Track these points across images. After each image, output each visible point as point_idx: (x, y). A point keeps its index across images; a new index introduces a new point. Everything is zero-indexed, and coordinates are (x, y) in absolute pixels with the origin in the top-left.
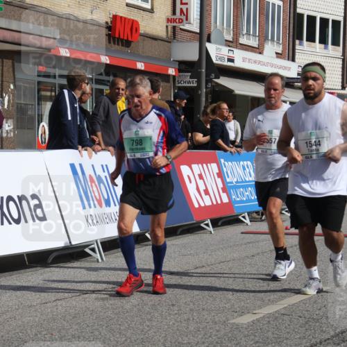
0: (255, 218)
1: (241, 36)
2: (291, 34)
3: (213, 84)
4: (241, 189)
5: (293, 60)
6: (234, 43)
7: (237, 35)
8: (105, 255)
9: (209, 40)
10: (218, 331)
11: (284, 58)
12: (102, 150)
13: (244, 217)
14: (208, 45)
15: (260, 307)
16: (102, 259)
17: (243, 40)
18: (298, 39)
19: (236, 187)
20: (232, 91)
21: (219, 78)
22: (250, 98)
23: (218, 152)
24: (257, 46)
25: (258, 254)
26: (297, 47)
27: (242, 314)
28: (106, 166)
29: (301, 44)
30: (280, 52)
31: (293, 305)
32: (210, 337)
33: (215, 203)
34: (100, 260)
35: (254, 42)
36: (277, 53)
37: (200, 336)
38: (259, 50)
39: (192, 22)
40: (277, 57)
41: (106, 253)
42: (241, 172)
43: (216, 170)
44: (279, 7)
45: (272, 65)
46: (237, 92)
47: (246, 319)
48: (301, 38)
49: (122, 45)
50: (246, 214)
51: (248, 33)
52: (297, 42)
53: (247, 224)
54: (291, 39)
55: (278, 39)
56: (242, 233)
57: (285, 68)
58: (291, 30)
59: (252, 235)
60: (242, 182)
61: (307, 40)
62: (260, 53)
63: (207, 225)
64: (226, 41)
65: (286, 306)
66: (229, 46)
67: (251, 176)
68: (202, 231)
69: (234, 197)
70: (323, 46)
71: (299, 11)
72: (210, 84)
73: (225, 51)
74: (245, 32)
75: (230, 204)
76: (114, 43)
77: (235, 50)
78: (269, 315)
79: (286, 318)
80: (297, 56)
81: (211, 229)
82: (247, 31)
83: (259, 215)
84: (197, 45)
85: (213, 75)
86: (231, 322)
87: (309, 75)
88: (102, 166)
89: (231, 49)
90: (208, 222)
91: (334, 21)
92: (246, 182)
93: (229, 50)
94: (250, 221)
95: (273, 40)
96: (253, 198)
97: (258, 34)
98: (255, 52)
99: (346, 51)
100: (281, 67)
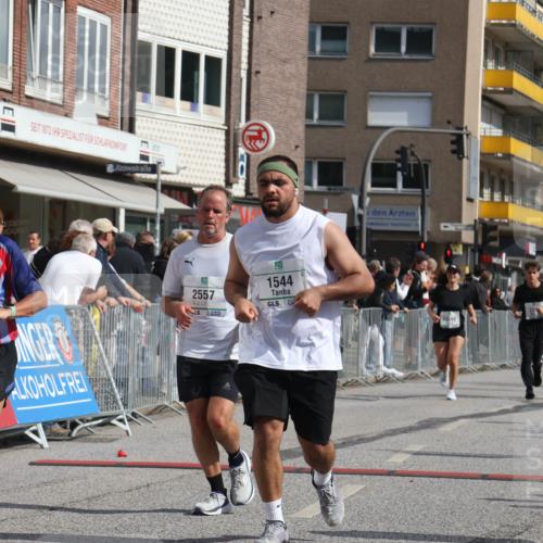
0: (58, 434)
1: (29, 80)
2: (127, 79)
4: (30, 378)
5: (131, 130)
6: (14, 95)
7: (20, 78)
11: (113, 126)
13: (35, 432)
17: (29, 90)
18: (140, 90)
20: (12, 186)
22: (46, 200)
24: (60, 102)
26: (139, 105)
29: (145, 100)
30: (106, 115)
35: (52, 94)
36: (99, 117)
38: (64, 109)
40: (100, 124)
42: (29, 343)
44: (104, 27)
45: (90, 140)
46: (21, 188)
48: (146, 90)
50: (40, 426)
51: (43, 76)
52: (139, 95)
53: (42, 447)
54: (127, 91)
55: (103, 90)
56: (32, 464)
57: (117, 145)
58: (128, 74)
59: (50, 468)
60: (32, 363)
61: (158, 93)
62: (66, 115)
66: (5, 100)
67: (49, 352)
70: (187, 104)
71: (141, 36)
74: (36, 73)
77: (16, 108)
80: (138, 124)
82: (40, 73)
83: (65, 428)
87: (269, 176)
89: (9, 106)
91: (208, 58)
92: (39, 362)
93: (5, 108)
94: (48, 440)
95: (91, 90)
96: (53, 395)
97: (61, 79)
98: (56, 112)
99: (232, 115)
100: (107, 143)
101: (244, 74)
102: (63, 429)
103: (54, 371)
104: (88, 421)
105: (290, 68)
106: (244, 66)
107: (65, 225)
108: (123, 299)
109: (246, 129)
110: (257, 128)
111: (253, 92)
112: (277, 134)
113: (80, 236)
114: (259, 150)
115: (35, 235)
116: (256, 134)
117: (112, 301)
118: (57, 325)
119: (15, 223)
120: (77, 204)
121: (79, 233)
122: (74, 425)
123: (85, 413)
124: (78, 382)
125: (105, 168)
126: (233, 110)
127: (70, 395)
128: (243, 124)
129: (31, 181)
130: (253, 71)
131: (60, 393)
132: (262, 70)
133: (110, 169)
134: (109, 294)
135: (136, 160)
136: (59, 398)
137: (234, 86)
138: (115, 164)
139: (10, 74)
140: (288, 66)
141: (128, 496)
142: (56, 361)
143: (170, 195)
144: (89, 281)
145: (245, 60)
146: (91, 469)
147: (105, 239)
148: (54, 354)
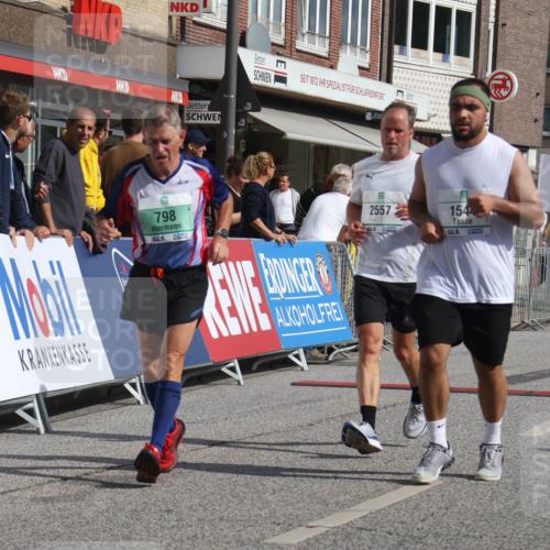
1: (299, 36)
2: (386, 34)
3: (249, 121)
4: (294, 307)
5: (389, 80)
6: (286, 50)
7: (291, 35)
9: (243, 44)
11: (373, 77)
12: (52, 235)
13: (297, 356)
14: (241, 52)
15: (320, 516)
17: (303, 44)
18: (397, 43)
19: (284, 304)
20: (282, 134)
21: (259, 110)
22: (312, 147)
23: (255, 241)
24: (326, 55)
25: (320, 421)
26: (396, 57)
27: (290, 527)
28: (58, 263)
29: (402, 52)
30: (367, 66)
33: (247, 331)
35: (321, 48)
36: (360, 68)
38: (330, 62)
39: (214, 10)
40: (361, 75)
42: (293, 276)
43: (250, 273)
45: (352, 89)
46: (290, 135)
47: (296, 537)
48: (402, 42)
49: (91, 50)
50: (301, 350)
51: (311, 32)
52: (396, 48)
53: (302, 369)
54: (386, 44)
55: (364, 43)
56: (294, 384)
57: (375, 95)
58: (386, 28)
59: (309, 388)
60: (296, 294)
61: (413, 46)
62: (332, 67)
63: (233, 369)
64: (273, 44)
66: (278, 54)
67: (311, 284)
68: (223, 381)
69: (280, 321)
70: (439, 56)
72: (243, 120)
73: (270, 62)
74: (306, 29)
75: (274, 333)
77: (288, 61)
79: (365, 535)
80: (395, 73)
81: (239, 376)
82: (310, 28)
84: (221, 51)
85: (249, 104)
87: (462, 101)
89: (281, 59)
90: (235, 364)
91: (459, 13)
92: (302, 294)
93: (278, 61)
94: (308, 363)
95: (354, 43)
96: (313, 323)
97: (327, 34)
98: (323, 65)
99: (480, 65)
100: (368, 93)
101: (491, 27)
102: (322, 353)
103: (314, 302)
104: (343, 347)
105: (534, 20)
106: (492, 19)
107: (328, 169)
109: (492, 78)
110: (501, 77)
111: (500, 43)
112: (519, 82)
113: (340, 178)
114: (503, 98)
115: (286, 178)
116: (500, 82)
118: (320, 259)
119: (283, 167)
120: (338, 149)
121: (339, 176)
122: (331, 350)
123: (340, 340)
124: (335, 311)
125: (364, 116)
126: (481, 60)
127: (328, 324)
128: (489, 74)
129: (298, 128)
130: (500, 24)
131: (320, 321)
132: (509, 23)
133: (369, 117)
136: (318, 326)
137: (482, 37)
138: (374, 112)
139: (283, 29)
140: (531, 18)
142: (317, 293)
143: (420, 141)
145: (492, 13)
146: (346, 390)
148: (315, 287)
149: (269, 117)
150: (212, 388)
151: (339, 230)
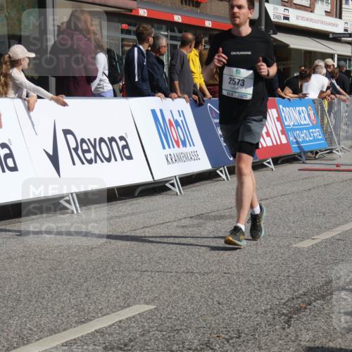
0: (310, 157)
4: (298, 132)
5: (340, 18)
6: (288, 3)
8: (183, 189)
9: (267, 1)
10: (283, 254)
11: (332, 16)
12: (179, 97)
13: (300, 156)
14: (267, 5)
15: (318, 234)
16: (180, 192)
19: (293, 130)
20: (287, 45)
21: (276, 34)
23: (277, 99)
24: (308, 6)
25: (314, 188)
26: (344, 6)
27: (303, 239)
28: (182, 111)
29: (347, 3)
30: (329, 11)
31: (347, 231)
32: (276, 258)
33: (275, 144)
34: (179, 193)
35: (306, 2)
36: (326, 12)
37: (268, 258)
38: (310, 9)
40: (326, 15)
41: (184, 187)
42: (297, 116)
43: (275, 115)
45: (322, 23)
46: (292, 46)
47: (307, 244)
49: (193, 6)
50: (303, 153)
52: (344, 1)
53: (303, 162)
56: (300, 170)
57: (334, 25)
59: (308, 172)
60: (299, 125)
62: (311, 12)
63: (269, 163)
64: (282, 1)
65: (340, 232)
66: (285, 6)
67: (305, 120)
68: (265, 169)
69: (291, 138)
73: (281, 10)
75: (288, 145)
76: (186, 4)
77: (290, 9)
78: (326, 241)
79: (340, 242)
80: (343, 14)
81: (272, 166)
83: (313, 154)
85: (271, 31)
86: (294, 246)
88: (179, 111)
89: (286, 8)
90: (270, 160)
92: (302, 125)
96: (308, 139)
98: (307, 11)
100: (330, 24)
103: (308, 129)
104: (323, 151)
108: (338, 95)
113: (318, 67)
117: (333, 96)
118: (309, 108)
120: (315, 53)
122: (317, 153)
123: (322, 148)
124: (318, 134)
125: (328, 35)
127: (315, 140)
129: (295, 42)
131: (311, 139)
133: (331, 36)
134: (332, 93)
135: (342, 31)
136: (310, 141)
138: (333, 33)
141: (342, 184)
142: (309, 124)
144: (323, 87)
146: (326, 172)
147: (330, 68)
148: (308, 121)
149: (281, 37)
150: (259, 173)
151: (318, 93)
